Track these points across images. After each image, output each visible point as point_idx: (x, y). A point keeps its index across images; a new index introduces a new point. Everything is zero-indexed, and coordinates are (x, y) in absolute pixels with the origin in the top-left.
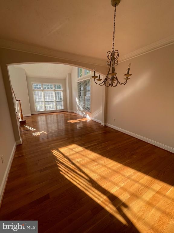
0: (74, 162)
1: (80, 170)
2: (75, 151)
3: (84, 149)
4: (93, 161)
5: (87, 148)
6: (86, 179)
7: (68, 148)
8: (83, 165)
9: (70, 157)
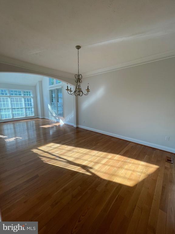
0: (54, 154)
1: (60, 158)
2: (53, 147)
3: (61, 145)
4: (69, 151)
5: (63, 144)
6: (65, 162)
7: (47, 146)
8: (61, 155)
9: (50, 152)
